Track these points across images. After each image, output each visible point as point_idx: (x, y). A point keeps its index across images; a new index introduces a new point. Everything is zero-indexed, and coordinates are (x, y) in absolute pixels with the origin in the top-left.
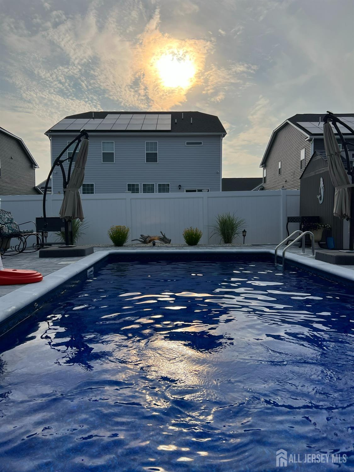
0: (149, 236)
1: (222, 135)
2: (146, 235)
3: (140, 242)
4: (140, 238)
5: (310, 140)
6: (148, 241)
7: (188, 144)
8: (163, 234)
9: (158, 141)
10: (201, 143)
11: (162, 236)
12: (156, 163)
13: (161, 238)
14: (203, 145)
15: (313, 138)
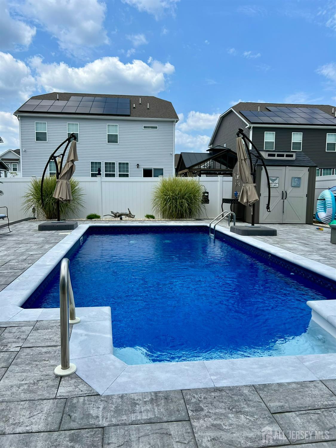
1: (175, 121)
2: (115, 212)
3: (111, 217)
4: (111, 214)
5: (250, 128)
6: (117, 216)
7: (145, 127)
8: (130, 211)
9: (119, 124)
10: (156, 128)
12: (117, 144)
13: (127, 214)
14: (158, 129)
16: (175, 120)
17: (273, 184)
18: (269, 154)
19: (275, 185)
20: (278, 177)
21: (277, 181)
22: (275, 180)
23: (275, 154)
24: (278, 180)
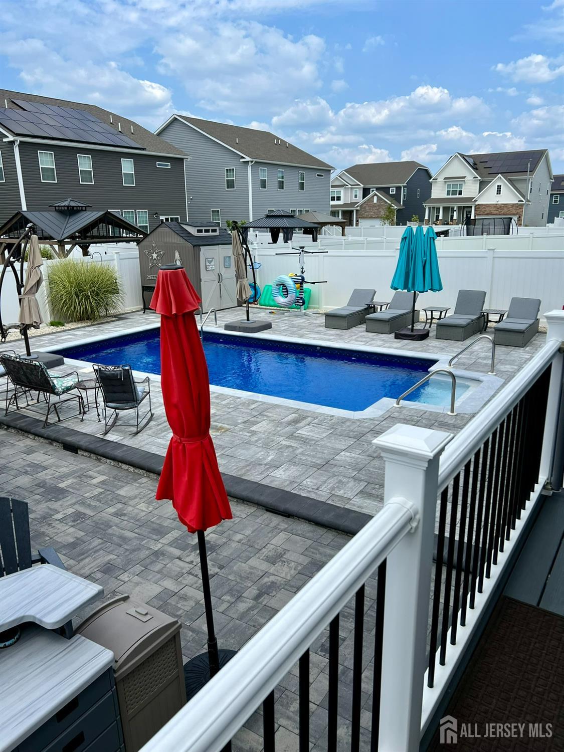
17: (211, 266)
18: (198, 230)
19: (212, 268)
20: (213, 258)
21: (212, 263)
22: (212, 261)
23: (202, 230)
24: (213, 261)
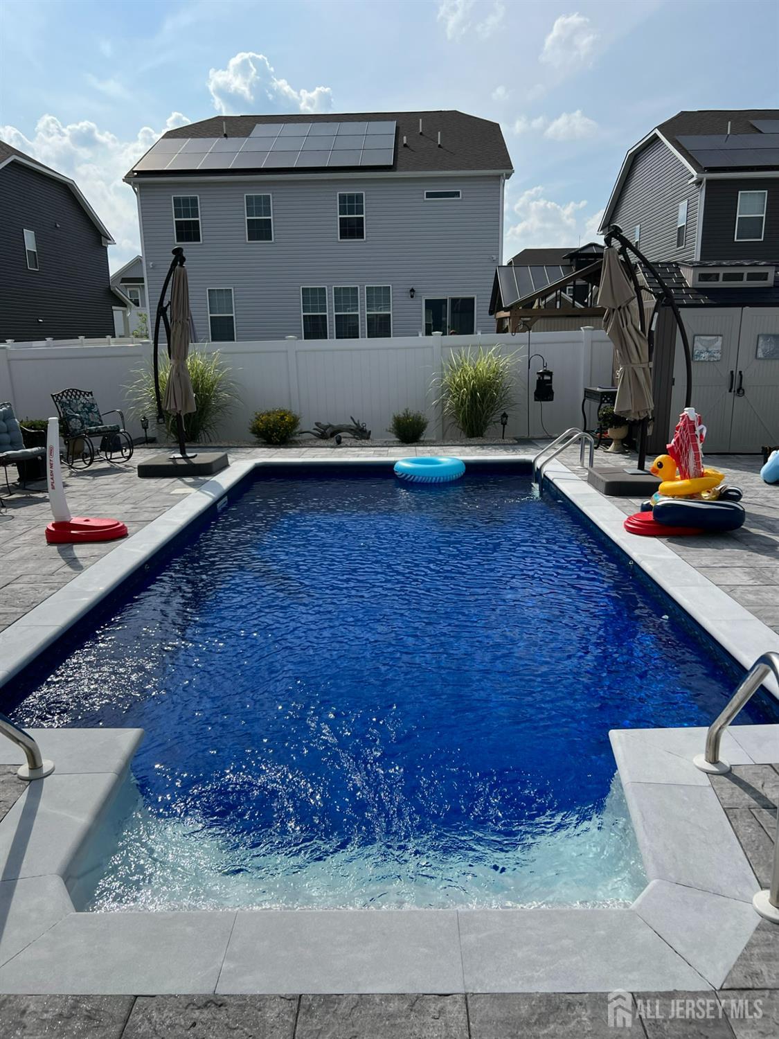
0: (330, 426)
1: (505, 174)
2: (325, 423)
3: (313, 437)
4: (314, 429)
5: (699, 183)
6: (329, 435)
7: (429, 195)
8: (356, 422)
9: (366, 191)
10: (457, 194)
11: (353, 424)
12: (362, 240)
13: (352, 428)
14: (462, 197)
15: (705, 180)
16: (504, 172)
17: (708, 354)
19: (711, 357)
20: (721, 336)
21: (717, 347)
22: (713, 342)
23: (718, 275)
24: (719, 343)
